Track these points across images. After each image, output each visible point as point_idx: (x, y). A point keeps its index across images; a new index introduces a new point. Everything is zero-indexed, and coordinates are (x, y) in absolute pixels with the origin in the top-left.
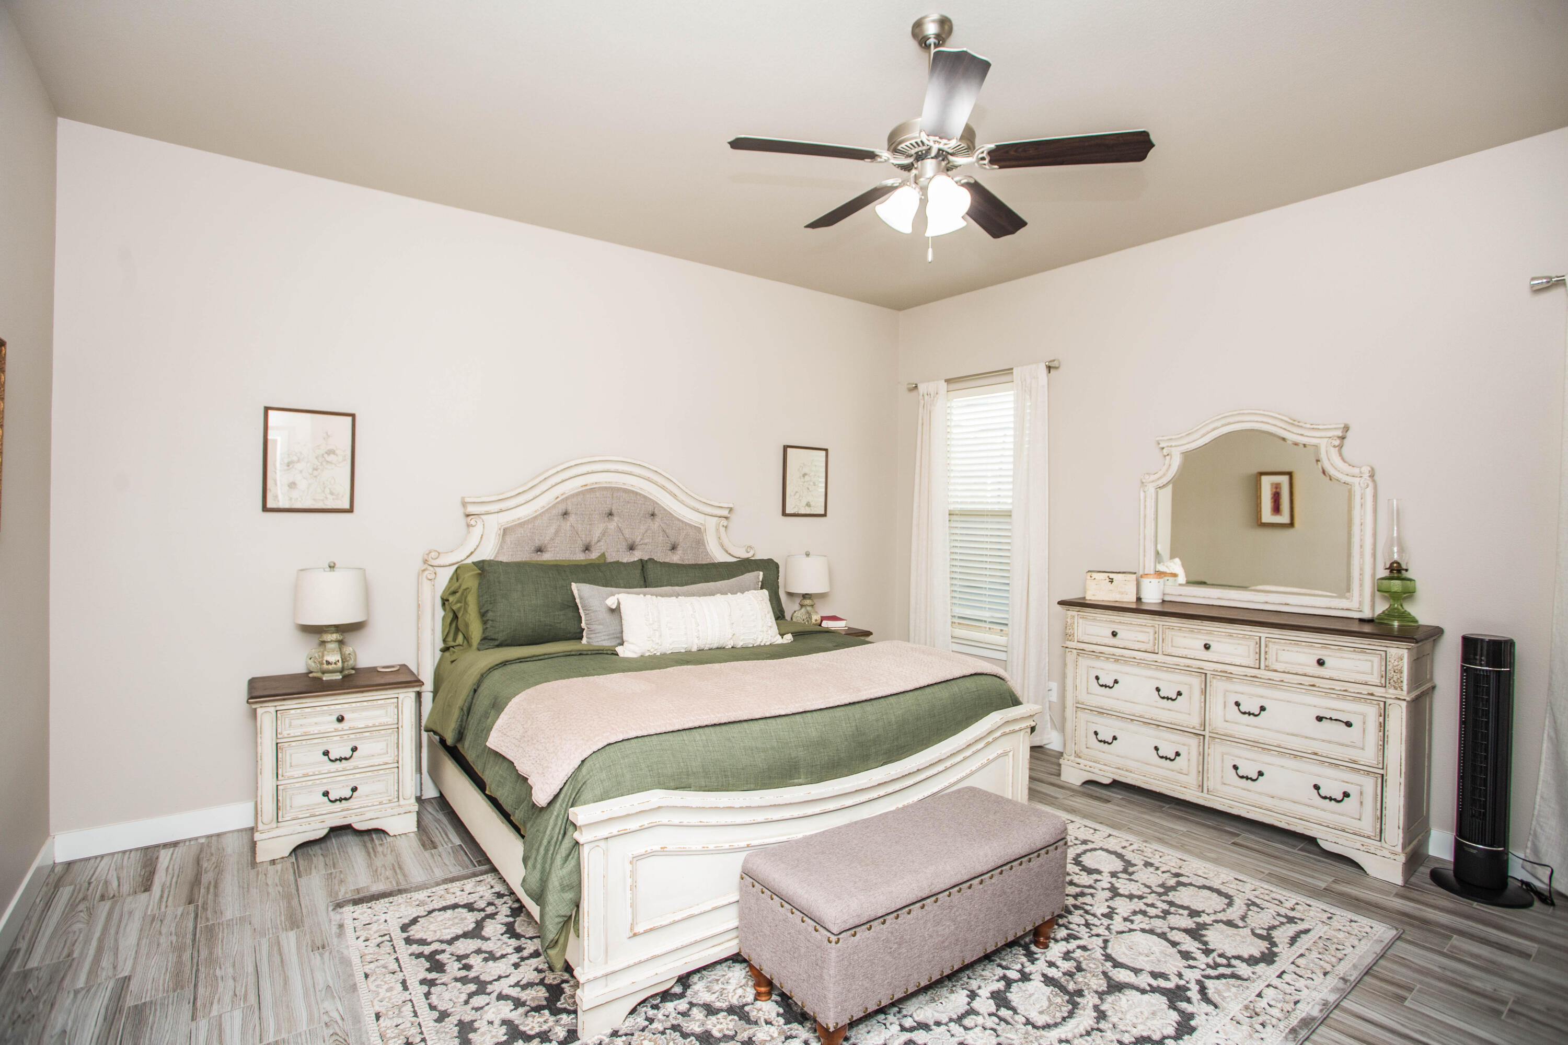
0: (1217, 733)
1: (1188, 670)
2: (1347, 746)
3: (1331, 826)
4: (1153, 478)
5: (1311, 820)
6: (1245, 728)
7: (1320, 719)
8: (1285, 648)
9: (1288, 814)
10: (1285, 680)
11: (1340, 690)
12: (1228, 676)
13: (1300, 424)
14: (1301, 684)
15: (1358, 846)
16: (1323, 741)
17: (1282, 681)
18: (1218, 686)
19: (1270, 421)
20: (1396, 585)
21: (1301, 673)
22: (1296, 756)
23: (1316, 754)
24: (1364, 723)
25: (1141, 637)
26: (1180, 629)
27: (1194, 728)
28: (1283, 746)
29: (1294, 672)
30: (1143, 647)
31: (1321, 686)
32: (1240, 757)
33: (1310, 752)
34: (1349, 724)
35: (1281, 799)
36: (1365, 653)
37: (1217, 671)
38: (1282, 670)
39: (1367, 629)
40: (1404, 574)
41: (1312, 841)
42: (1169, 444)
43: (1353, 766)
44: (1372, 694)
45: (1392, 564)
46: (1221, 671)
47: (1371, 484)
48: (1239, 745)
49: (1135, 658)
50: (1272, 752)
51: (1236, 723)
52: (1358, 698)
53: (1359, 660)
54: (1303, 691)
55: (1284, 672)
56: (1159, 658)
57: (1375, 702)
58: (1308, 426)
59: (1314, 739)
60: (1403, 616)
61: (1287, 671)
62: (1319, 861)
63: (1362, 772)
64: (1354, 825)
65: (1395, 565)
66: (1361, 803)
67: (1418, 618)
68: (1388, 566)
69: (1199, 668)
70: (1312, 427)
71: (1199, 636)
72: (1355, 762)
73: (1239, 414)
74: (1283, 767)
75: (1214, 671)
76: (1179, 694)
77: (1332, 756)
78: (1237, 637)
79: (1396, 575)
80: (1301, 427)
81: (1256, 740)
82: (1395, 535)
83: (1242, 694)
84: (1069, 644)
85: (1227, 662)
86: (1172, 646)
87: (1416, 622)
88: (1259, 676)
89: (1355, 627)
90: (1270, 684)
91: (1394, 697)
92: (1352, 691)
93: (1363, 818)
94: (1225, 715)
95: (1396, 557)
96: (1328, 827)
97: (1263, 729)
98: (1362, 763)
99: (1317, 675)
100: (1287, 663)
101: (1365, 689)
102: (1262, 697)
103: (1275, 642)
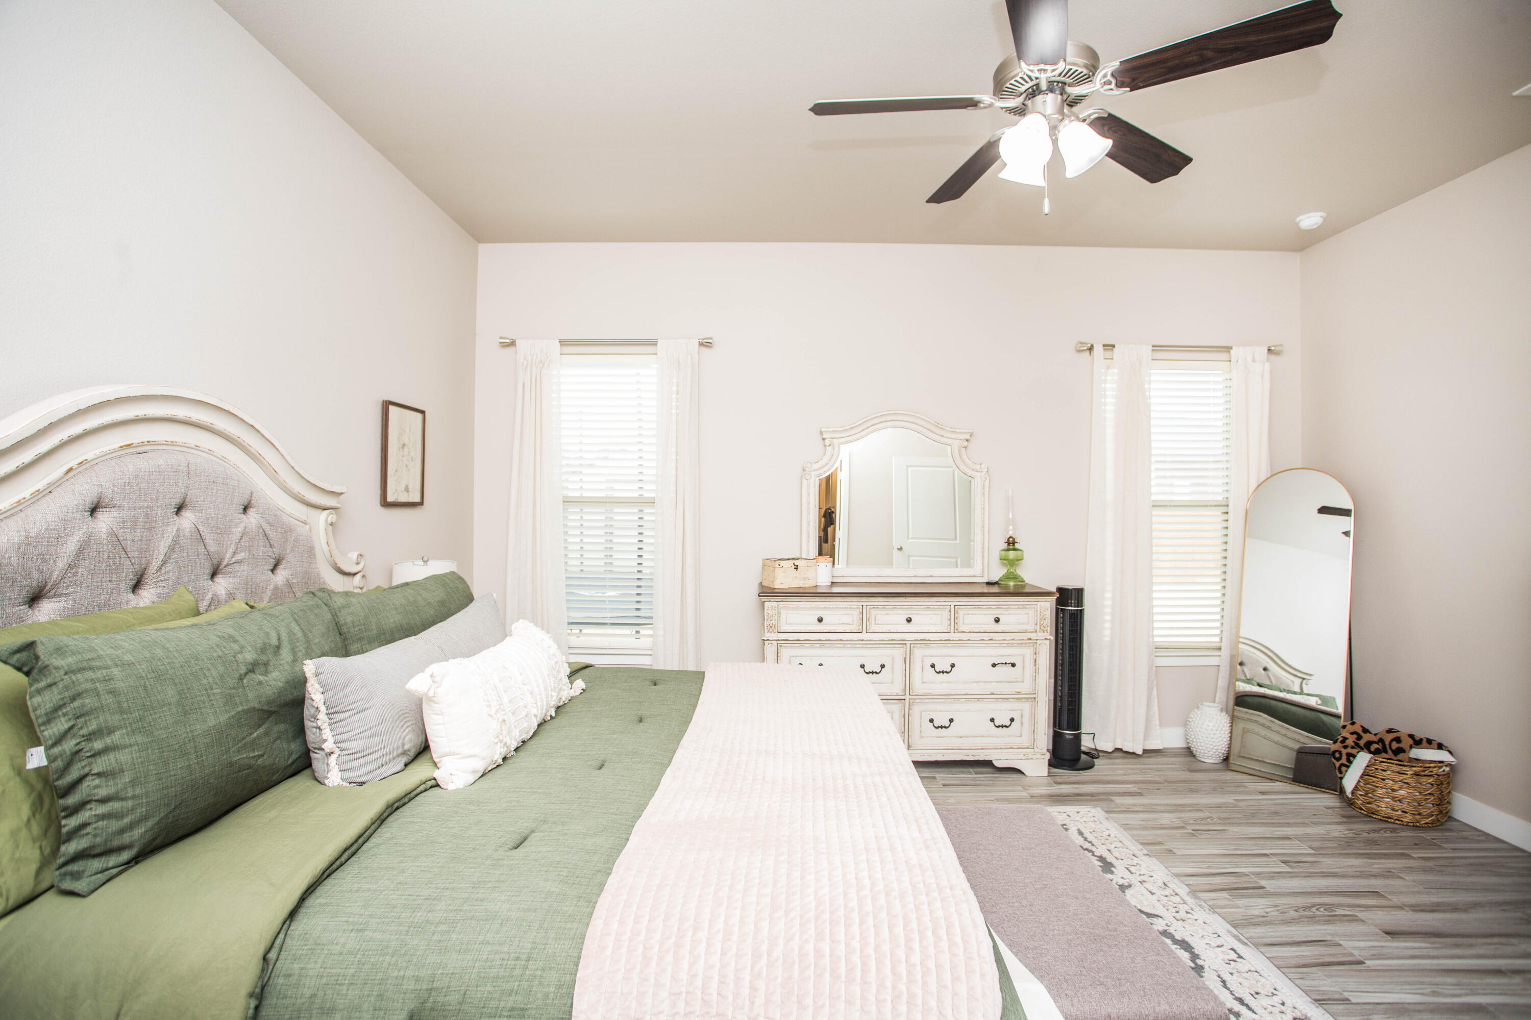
0: (917, 695)
1: (892, 643)
2: (1013, 682)
3: (1003, 747)
4: (815, 466)
5: (990, 747)
6: (940, 685)
7: (994, 665)
8: (969, 612)
9: (973, 748)
10: (971, 639)
11: (1010, 640)
12: (926, 643)
13: (943, 427)
14: (983, 640)
15: (1022, 757)
16: (997, 682)
17: (969, 640)
18: (918, 653)
19: (919, 422)
20: (1012, 554)
21: (982, 631)
22: (978, 699)
23: (992, 694)
24: (1024, 662)
25: (846, 619)
26: (884, 607)
27: (897, 695)
28: (969, 693)
29: (977, 631)
30: (848, 629)
31: (997, 639)
32: (935, 711)
33: (988, 693)
34: (1013, 665)
35: (967, 737)
36: (1025, 608)
37: (917, 640)
38: (968, 631)
39: (995, 589)
40: (1017, 546)
41: (988, 764)
42: (833, 436)
43: (1019, 697)
44: (1030, 639)
45: (1008, 539)
46: (921, 640)
47: (988, 477)
48: (935, 700)
49: (842, 640)
50: (961, 700)
51: (932, 683)
52: (1021, 644)
53: (1021, 614)
54: (984, 645)
55: (970, 632)
56: (864, 636)
57: (1031, 644)
58: (949, 429)
59: (991, 682)
60: (1015, 578)
61: (972, 631)
62: (996, 778)
63: (1023, 699)
64: (1017, 741)
65: (1011, 539)
66: (1022, 723)
67: (1025, 579)
68: (1006, 541)
69: (902, 640)
70: (951, 430)
71: (900, 612)
72: (1019, 693)
73: (895, 414)
74: (968, 710)
75: (915, 640)
76: (883, 666)
77: (1004, 693)
78: (933, 608)
79: (1011, 547)
80: (943, 429)
81: (949, 693)
82: (1011, 517)
83: (937, 656)
84: (767, 636)
85: (925, 631)
86: (876, 624)
87: (1024, 581)
88: (951, 639)
89: (986, 589)
90: (960, 644)
91: (1043, 638)
92: (1018, 638)
93: (1023, 735)
94: (922, 678)
95: (1011, 533)
96: (1001, 749)
97: (952, 683)
98: (1024, 693)
99: (993, 631)
100: (971, 624)
101: (1025, 636)
102: (952, 656)
103: (963, 608)
